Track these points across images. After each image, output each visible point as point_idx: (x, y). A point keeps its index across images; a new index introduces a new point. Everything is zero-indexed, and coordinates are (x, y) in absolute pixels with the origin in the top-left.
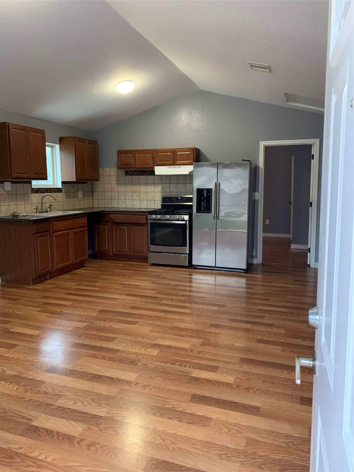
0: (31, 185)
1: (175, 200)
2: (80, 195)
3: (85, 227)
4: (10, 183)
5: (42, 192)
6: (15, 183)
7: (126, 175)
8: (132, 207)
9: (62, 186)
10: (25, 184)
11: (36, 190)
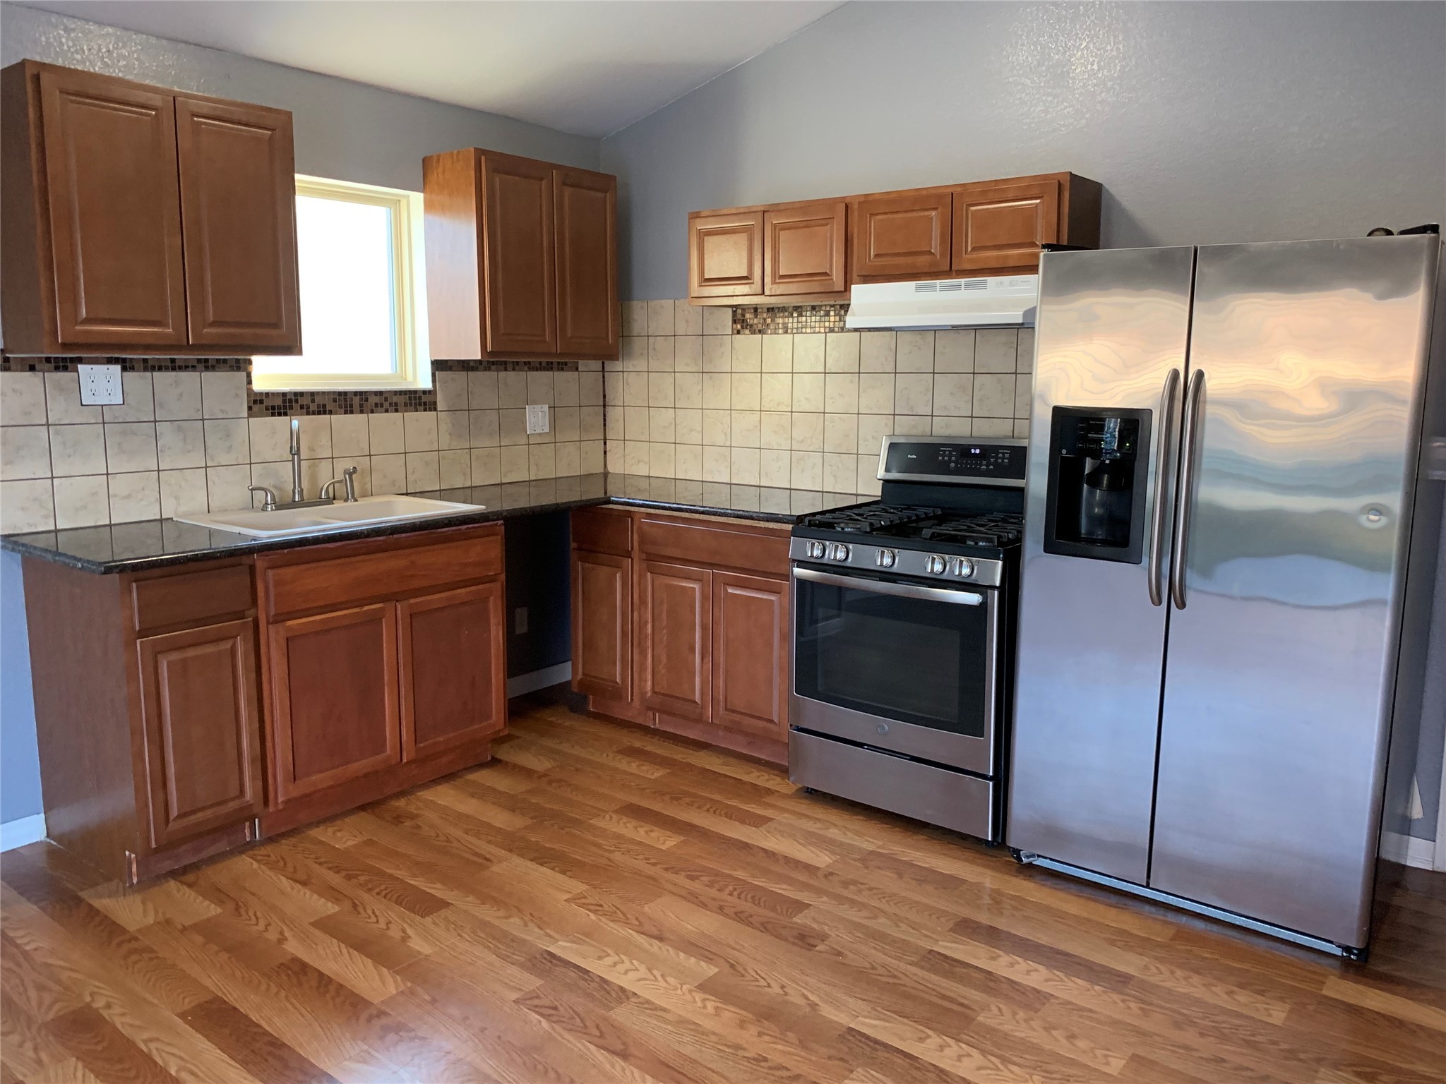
0: (249, 375)
1: (950, 461)
2: (537, 419)
3: (492, 580)
4: (118, 367)
5: (313, 407)
6: (148, 366)
7: (738, 332)
8: (758, 484)
9: (434, 381)
10: (208, 376)
11: (279, 402)
